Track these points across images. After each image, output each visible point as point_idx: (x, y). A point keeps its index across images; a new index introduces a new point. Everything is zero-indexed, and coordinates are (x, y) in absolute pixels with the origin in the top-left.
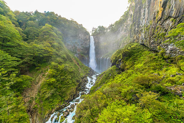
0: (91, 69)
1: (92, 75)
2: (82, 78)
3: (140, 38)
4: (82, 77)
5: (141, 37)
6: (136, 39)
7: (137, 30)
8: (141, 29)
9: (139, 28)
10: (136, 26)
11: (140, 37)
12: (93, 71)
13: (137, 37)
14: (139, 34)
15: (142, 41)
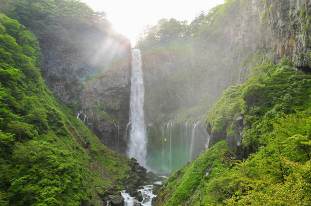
0: (134, 164)
1: (139, 185)
2: (102, 197)
3: (294, 51)
4: (101, 192)
5: (295, 48)
6: (283, 54)
7: (284, 27)
8: (292, 23)
9: (288, 19)
10: (278, 14)
11: (294, 45)
12: (144, 170)
13: (283, 47)
14: (289, 38)
15: (302, 57)
